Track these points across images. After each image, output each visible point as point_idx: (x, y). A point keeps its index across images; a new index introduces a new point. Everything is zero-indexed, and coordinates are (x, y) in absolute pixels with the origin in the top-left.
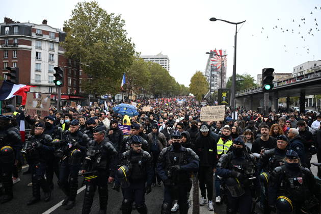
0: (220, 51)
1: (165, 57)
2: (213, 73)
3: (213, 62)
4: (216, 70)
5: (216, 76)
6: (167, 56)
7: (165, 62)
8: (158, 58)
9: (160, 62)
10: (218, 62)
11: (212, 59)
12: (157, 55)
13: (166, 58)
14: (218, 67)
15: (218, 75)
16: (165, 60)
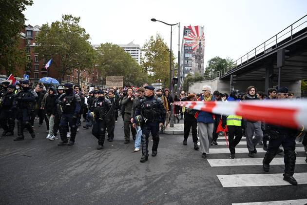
0: (197, 28)
1: (136, 47)
2: (187, 55)
3: (187, 41)
4: (191, 51)
5: (191, 60)
6: (139, 45)
7: (136, 52)
8: (129, 48)
9: (131, 52)
10: (193, 41)
11: (185, 37)
12: (128, 45)
13: (138, 48)
14: (193, 47)
15: (193, 58)
16: (136, 49)
